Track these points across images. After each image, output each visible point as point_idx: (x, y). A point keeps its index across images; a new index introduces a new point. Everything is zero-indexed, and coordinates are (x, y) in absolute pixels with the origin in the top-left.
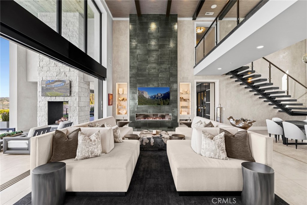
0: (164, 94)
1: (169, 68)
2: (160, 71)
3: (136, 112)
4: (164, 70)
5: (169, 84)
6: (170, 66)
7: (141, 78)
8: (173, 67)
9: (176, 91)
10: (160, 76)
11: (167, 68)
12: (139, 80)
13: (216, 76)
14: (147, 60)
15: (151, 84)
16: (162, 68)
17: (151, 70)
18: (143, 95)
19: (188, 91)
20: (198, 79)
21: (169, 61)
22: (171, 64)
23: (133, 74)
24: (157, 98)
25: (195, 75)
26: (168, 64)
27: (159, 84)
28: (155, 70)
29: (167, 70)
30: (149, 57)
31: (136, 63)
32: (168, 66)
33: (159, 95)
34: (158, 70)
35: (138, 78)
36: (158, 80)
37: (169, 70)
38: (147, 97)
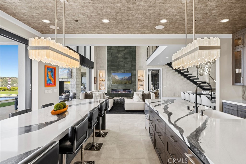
0: (128, 77)
1: (131, 61)
2: (125, 63)
3: (111, 88)
4: (128, 62)
5: (131, 71)
6: (131, 60)
7: (113, 67)
8: (133, 61)
9: (135, 75)
10: (125, 66)
11: (130, 61)
12: (113, 68)
13: (160, 65)
14: (118, 56)
15: (120, 71)
16: (126, 61)
17: (120, 63)
18: (115, 78)
19: (143, 75)
20: (149, 68)
21: (131, 57)
22: (132, 59)
23: (109, 65)
24: (124, 79)
25: (147, 65)
26: (130, 59)
27: (125, 71)
28: (122, 62)
29: (130, 62)
30: (119, 54)
31: (111, 58)
32: (130, 60)
33: (126, 78)
34: (124, 62)
35: (112, 67)
36: (124, 69)
37: (131, 62)
38: (118, 79)
